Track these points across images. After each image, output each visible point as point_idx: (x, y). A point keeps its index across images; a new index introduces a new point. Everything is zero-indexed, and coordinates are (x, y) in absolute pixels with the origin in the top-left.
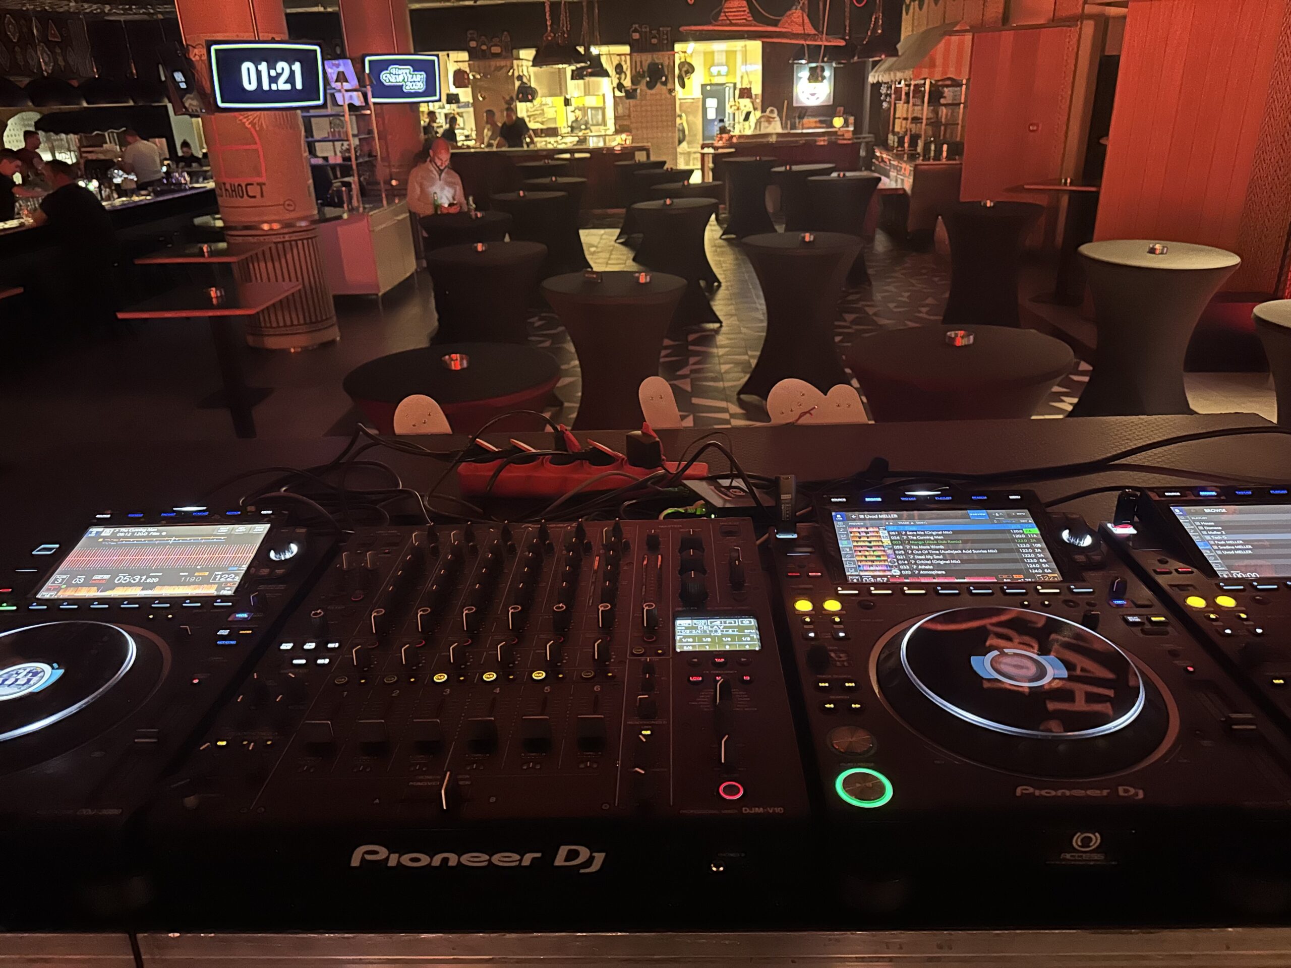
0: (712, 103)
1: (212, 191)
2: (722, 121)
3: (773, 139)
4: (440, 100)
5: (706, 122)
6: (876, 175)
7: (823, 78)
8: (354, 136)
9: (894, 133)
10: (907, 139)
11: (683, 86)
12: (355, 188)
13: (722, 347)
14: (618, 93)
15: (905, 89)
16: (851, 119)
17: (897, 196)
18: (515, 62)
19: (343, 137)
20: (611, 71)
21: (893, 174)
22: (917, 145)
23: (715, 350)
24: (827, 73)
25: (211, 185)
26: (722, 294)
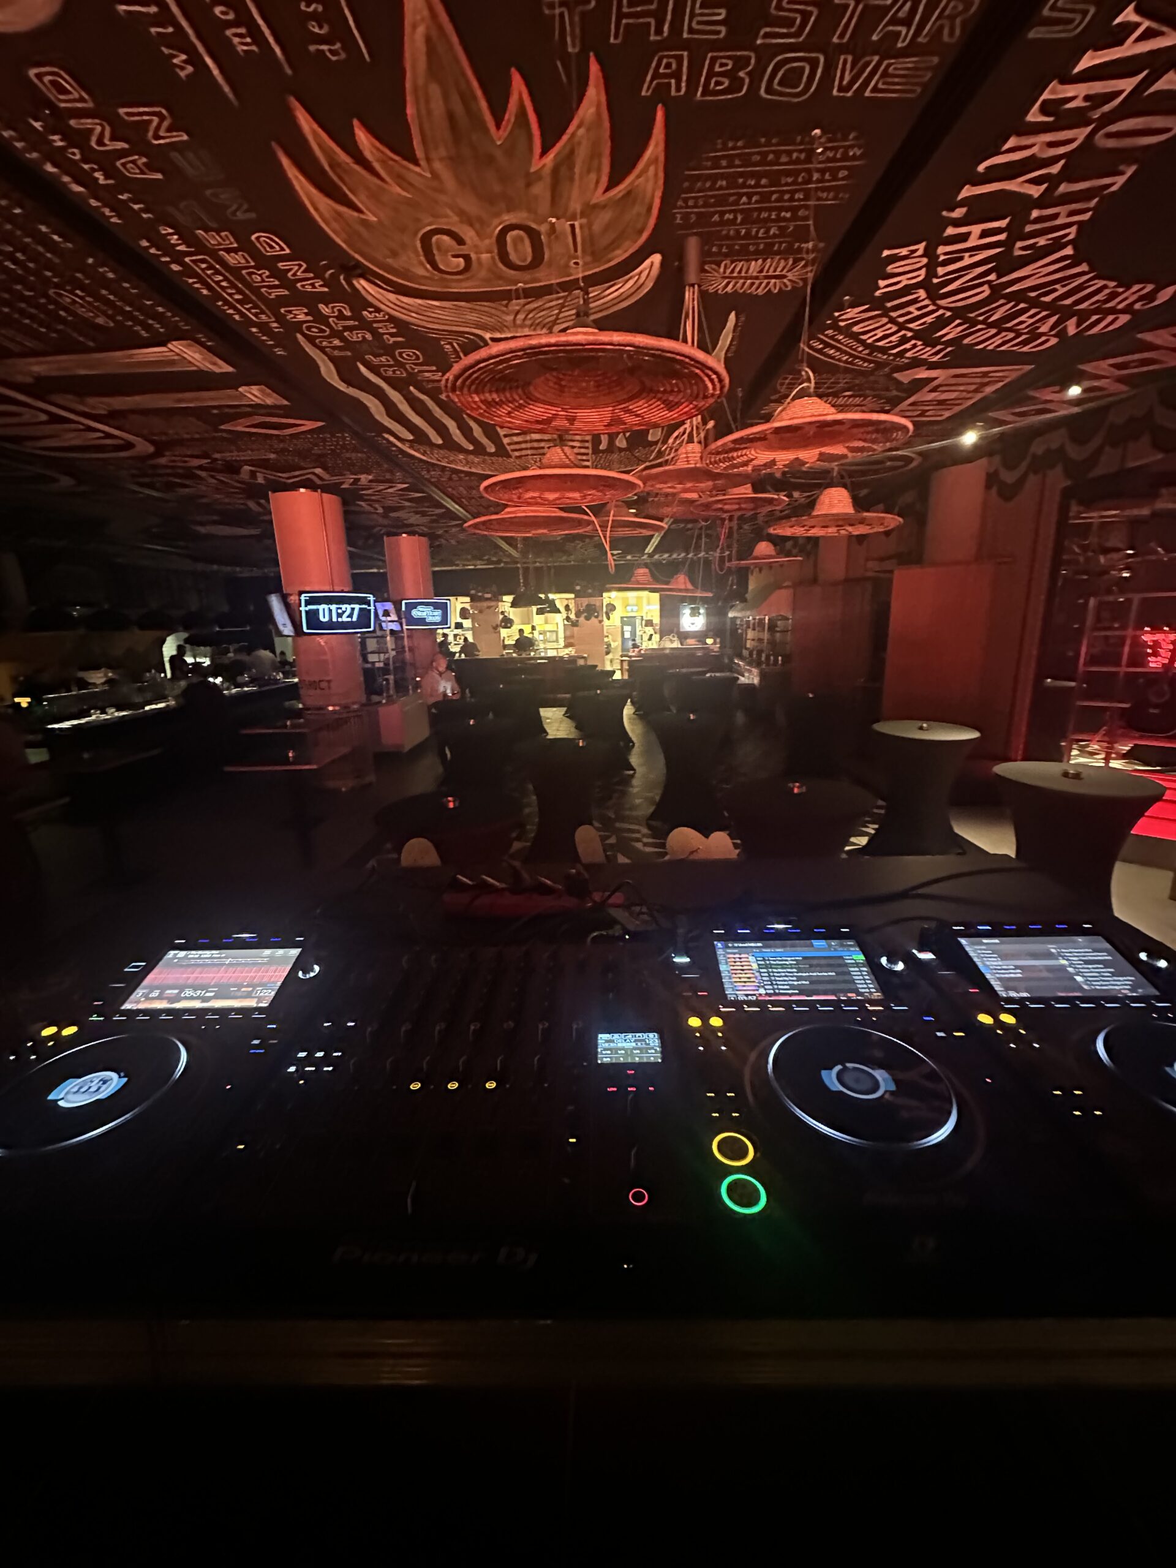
0: (627, 628)
1: (296, 684)
2: (634, 640)
3: (667, 651)
4: (449, 628)
5: (624, 640)
6: (736, 675)
7: (699, 614)
8: (393, 650)
9: (746, 649)
10: (755, 652)
11: (608, 618)
12: (392, 682)
13: (637, 787)
14: (566, 622)
15: (752, 622)
16: (718, 640)
17: (750, 687)
18: (500, 604)
19: (385, 650)
20: (562, 609)
21: (746, 674)
22: (761, 656)
23: (631, 789)
24: (702, 611)
25: (296, 680)
26: (636, 750)
